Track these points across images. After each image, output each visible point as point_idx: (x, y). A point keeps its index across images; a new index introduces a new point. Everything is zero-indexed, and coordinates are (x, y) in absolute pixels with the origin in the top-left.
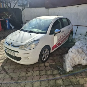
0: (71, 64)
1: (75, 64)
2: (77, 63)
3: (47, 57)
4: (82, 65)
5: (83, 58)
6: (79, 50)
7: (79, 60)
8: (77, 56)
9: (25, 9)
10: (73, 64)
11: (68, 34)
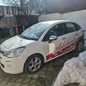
0: (63, 81)
1: (70, 82)
2: (73, 81)
3: (38, 68)
4: (79, 85)
5: (82, 75)
6: (80, 64)
7: (76, 77)
8: (73, 71)
9: (40, 15)
10: (65, 81)
11: (75, 41)
